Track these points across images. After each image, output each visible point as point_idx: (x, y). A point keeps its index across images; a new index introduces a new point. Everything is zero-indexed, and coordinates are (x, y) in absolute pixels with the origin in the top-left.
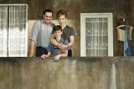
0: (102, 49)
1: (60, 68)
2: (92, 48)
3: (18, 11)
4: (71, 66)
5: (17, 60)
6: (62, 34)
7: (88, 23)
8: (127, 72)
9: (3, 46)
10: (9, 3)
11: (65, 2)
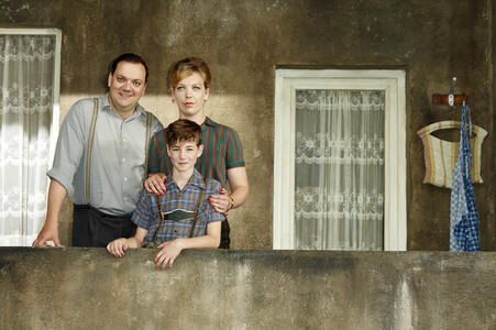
0: (361, 216)
1: (183, 295)
2: (320, 215)
3: (20, 56)
4: (229, 286)
5: (8, 258)
6: (199, 154)
7: (306, 109)
8: (459, 318)
11: (214, 26)
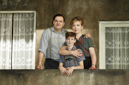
0: (126, 64)
1: (74, 83)
2: (113, 64)
3: (24, 19)
4: (88, 80)
5: (22, 73)
6: (75, 42)
7: (109, 33)
9: (5, 60)
10: (14, 10)
11: (81, 9)
